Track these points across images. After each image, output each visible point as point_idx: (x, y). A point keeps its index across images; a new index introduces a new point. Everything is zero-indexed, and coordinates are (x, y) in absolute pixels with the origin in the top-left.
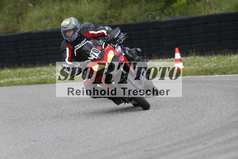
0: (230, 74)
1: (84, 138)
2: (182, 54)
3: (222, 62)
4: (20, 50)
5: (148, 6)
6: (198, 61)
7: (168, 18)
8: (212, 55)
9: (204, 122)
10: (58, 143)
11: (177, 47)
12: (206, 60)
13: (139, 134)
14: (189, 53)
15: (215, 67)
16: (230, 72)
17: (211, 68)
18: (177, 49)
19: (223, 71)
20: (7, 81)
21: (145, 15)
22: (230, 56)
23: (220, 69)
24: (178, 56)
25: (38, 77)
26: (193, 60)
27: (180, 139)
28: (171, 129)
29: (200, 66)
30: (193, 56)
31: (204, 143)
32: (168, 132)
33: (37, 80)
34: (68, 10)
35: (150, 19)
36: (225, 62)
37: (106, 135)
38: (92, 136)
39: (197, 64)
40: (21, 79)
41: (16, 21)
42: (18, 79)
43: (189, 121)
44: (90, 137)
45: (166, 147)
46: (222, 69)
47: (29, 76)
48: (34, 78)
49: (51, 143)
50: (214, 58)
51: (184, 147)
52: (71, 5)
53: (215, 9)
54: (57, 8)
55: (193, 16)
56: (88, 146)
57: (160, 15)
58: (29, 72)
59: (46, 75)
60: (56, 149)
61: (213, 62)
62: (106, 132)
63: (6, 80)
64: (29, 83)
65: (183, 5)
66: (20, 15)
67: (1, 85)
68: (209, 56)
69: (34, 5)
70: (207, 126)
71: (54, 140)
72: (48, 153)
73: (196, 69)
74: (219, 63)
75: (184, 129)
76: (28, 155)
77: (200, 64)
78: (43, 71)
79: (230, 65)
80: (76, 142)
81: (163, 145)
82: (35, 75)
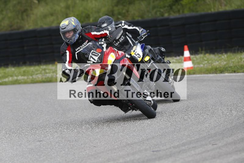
0: (240, 72)
1: (91, 139)
2: (191, 52)
3: (233, 60)
4: (25, 48)
5: (157, 3)
6: (208, 59)
7: (176, 15)
8: (222, 53)
10: (63, 144)
11: (185, 45)
12: (216, 58)
13: (147, 134)
14: (198, 51)
15: (225, 65)
16: (241, 71)
17: (221, 66)
18: (186, 47)
19: (233, 70)
21: (153, 12)
23: (231, 67)
24: (187, 54)
25: (43, 76)
26: (203, 58)
27: (189, 139)
28: (180, 129)
29: (210, 65)
31: (214, 144)
32: (177, 132)
33: (42, 79)
34: (74, 7)
35: (158, 16)
36: (236, 60)
37: (113, 135)
38: (98, 136)
39: (206, 62)
40: (26, 78)
41: (20, 18)
42: (23, 77)
44: (96, 137)
45: (174, 147)
46: (233, 67)
47: (34, 75)
48: (40, 77)
49: (56, 143)
50: (224, 56)
51: (193, 147)
53: (226, 5)
55: (203, 13)
56: (94, 146)
57: (169, 12)
58: (34, 70)
59: (52, 74)
60: (61, 150)
61: (223, 60)
63: (10, 79)
64: (34, 82)
66: (25, 12)
67: (5, 84)
68: (219, 54)
69: (39, 1)
70: (217, 126)
71: (59, 141)
72: (53, 154)
73: (205, 67)
74: (229, 61)
75: (193, 130)
76: (33, 156)
77: (210, 62)
78: (49, 69)
79: (240, 64)
80: (82, 142)
81: (172, 145)
82: (41, 73)
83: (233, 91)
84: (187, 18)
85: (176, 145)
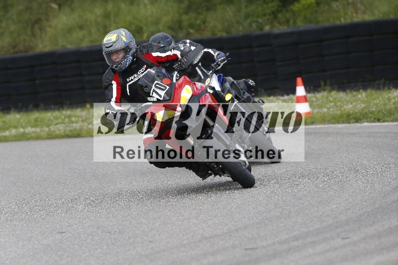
0: (387, 121)
1: (144, 229)
2: (308, 88)
3: (375, 102)
4: (38, 82)
5: (252, 8)
6: (335, 99)
7: (284, 29)
8: (358, 90)
9: (345, 201)
10: (99, 237)
11: (299, 77)
12: (348, 98)
13: (235, 222)
14: (319, 86)
15: (363, 110)
16: (389, 119)
17: (357, 111)
18: (299, 80)
19: (376, 117)
20: (15, 134)
21: (246, 23)
22: (389, 91)
23: (372, 113)
24: (301, 91)
25: (66, 126)
26: (327, 98)
27: (304, 229)
28: (290, 212)
29: (339, 108)
30: (327, 91)
31: (345, 237)
32: (285, 218)
33: (65, 131)
34: (116, 15)
35: (254, 30)
36: (380, 101)
37: (180, 223)
38: (157, 224)
39: (333, 104)
40: (38, 130)
41: (29, 33)
42: (34, 129)
43: (319, 200)
44: (153, 226)
45: (280, 243)
46: (376, 113)
47: (51, 125)
48: (61, 128)
49: (88, 236)
50: (362, 95)
51: (311, 243)
52: (123, 6)
53: (364, 13)
54: (99, 11)
55: (326, 24)
56: (150, 241)
57: (272, 22)
58: (52, 118)
59: (81, 123)
60: (96, 247)
61: (359, 102)
62: (181, 218)
63: (14, 131)
64: (51, 137)
65: (310, 6)
66: (36, 23)
67: (5, 140)
68: (353, 91)
69: (60, 5)
70: (350, 208)
71: (93, 232)
72: (83, 253)
73: (331, 113)
74: (370, 103)
75: (312, 214)
76: (51, 257)
77: (338, 104)
78: (75, 117)
79: (388, 107)
80: (130, 235)
81: (277, 239)
82: (63, 123)
83: (376, 150)
84: (301, 33)
85: (283, 238)
